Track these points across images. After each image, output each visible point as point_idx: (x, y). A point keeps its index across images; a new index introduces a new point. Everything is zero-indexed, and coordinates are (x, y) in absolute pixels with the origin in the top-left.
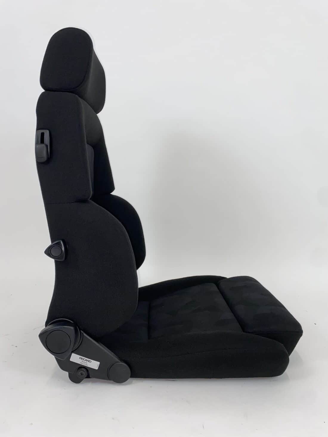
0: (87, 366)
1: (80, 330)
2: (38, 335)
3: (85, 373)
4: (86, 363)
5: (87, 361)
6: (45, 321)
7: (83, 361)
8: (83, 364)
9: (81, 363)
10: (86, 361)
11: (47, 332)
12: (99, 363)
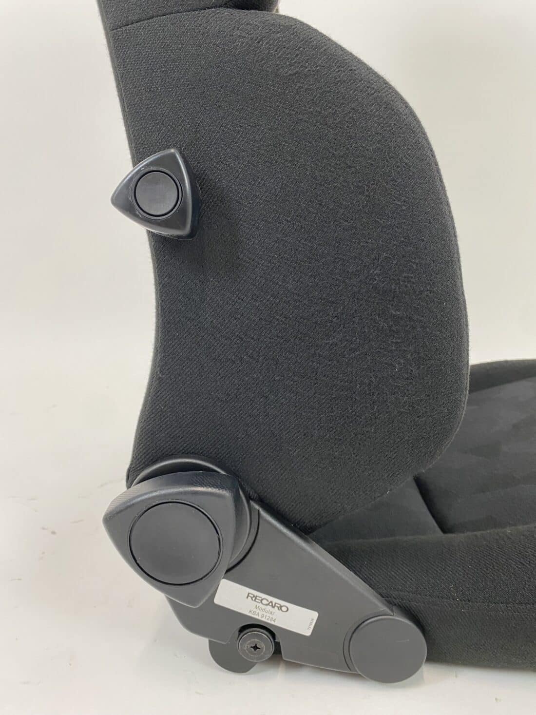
0: (273, 623)
1: (249, 498)
2: (102, 518)
3: (266, 647)
4: (271, 613)
5: (273, 607)
6: (127, 466)
7: (260, 605)
8: (259, 618)
9: (254, 613)
10: (269, 608)
11: (130, 507)
12: (315, 615)
